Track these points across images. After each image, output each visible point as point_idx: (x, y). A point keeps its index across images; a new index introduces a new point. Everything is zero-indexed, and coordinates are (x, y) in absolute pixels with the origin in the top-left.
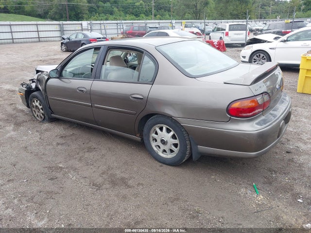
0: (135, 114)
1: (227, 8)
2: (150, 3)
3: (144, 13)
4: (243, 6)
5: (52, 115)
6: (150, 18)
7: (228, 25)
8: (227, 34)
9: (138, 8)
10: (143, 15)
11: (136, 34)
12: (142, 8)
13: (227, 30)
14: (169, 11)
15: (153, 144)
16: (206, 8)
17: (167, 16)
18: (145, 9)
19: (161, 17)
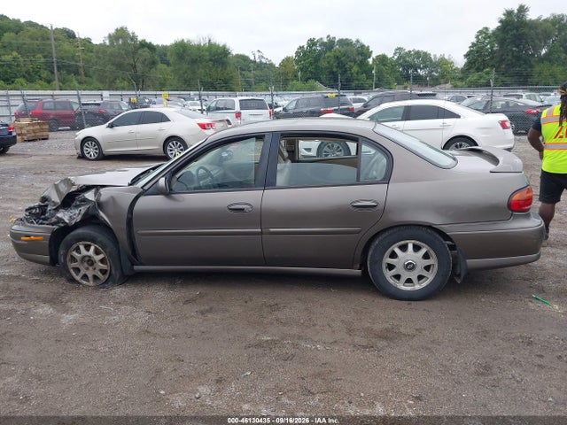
0: (358, 232)
1: (194, 72)
2: (34, 56)
3: (24, 77)
4: (219, 70)
5: (136, 267)
6: (38, 86)
7: (237, 100)
8: (238, 115)
9: (9, 66)
10: (21, 80)
11: (51, 117)
12: (18, 66)
13: (237, 108)
14: (76, 73)
15: (388, 274)
16: (154, 69)
17: (75, 83)
18: (24, 69)
19: (61, 84)
